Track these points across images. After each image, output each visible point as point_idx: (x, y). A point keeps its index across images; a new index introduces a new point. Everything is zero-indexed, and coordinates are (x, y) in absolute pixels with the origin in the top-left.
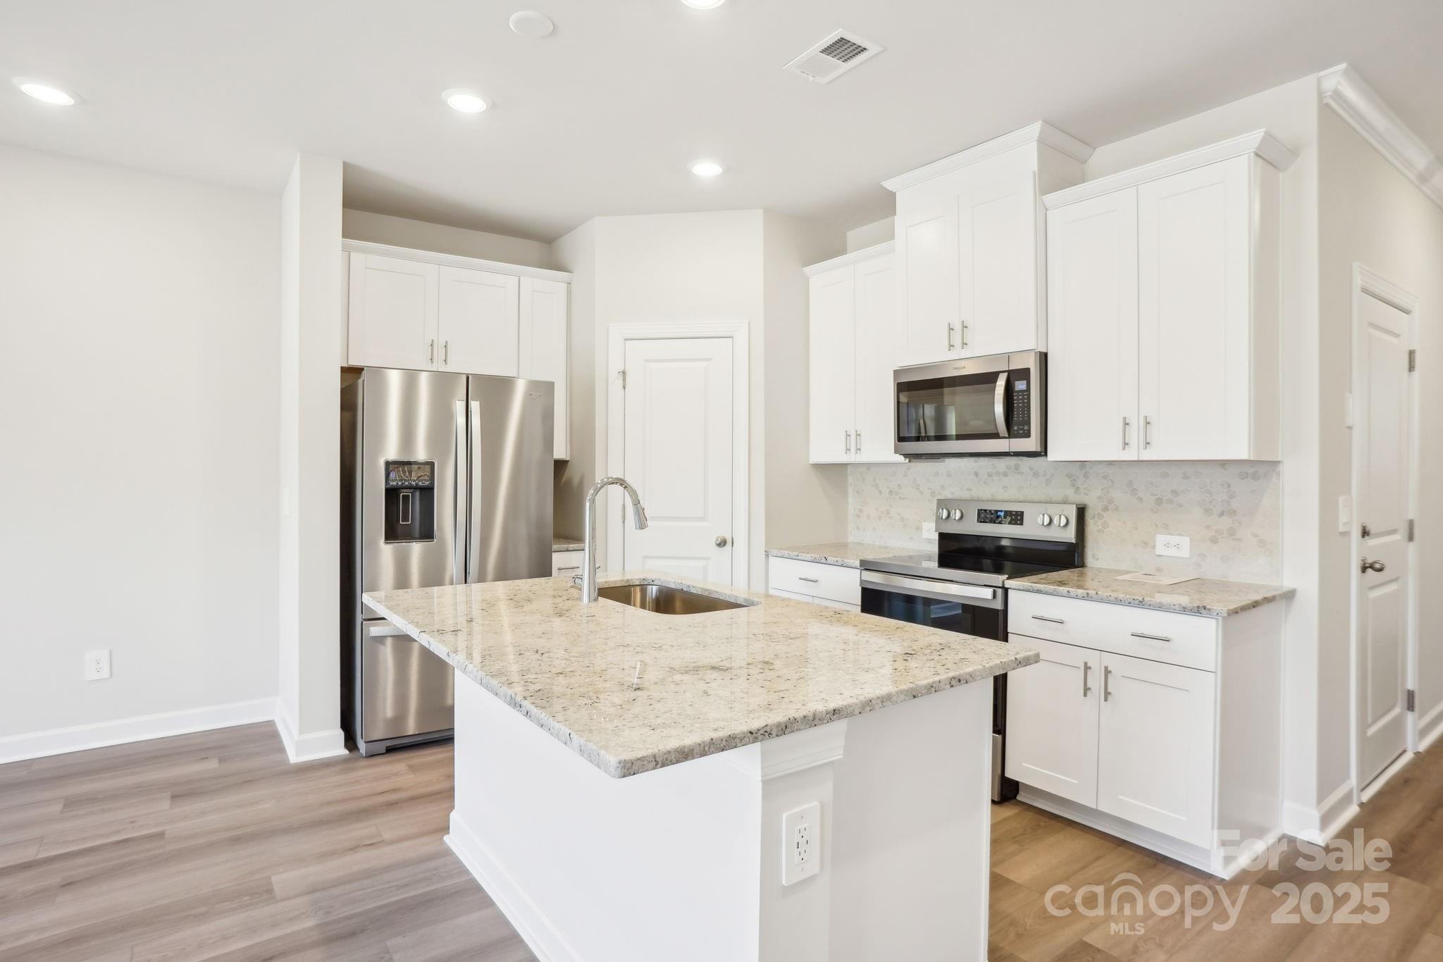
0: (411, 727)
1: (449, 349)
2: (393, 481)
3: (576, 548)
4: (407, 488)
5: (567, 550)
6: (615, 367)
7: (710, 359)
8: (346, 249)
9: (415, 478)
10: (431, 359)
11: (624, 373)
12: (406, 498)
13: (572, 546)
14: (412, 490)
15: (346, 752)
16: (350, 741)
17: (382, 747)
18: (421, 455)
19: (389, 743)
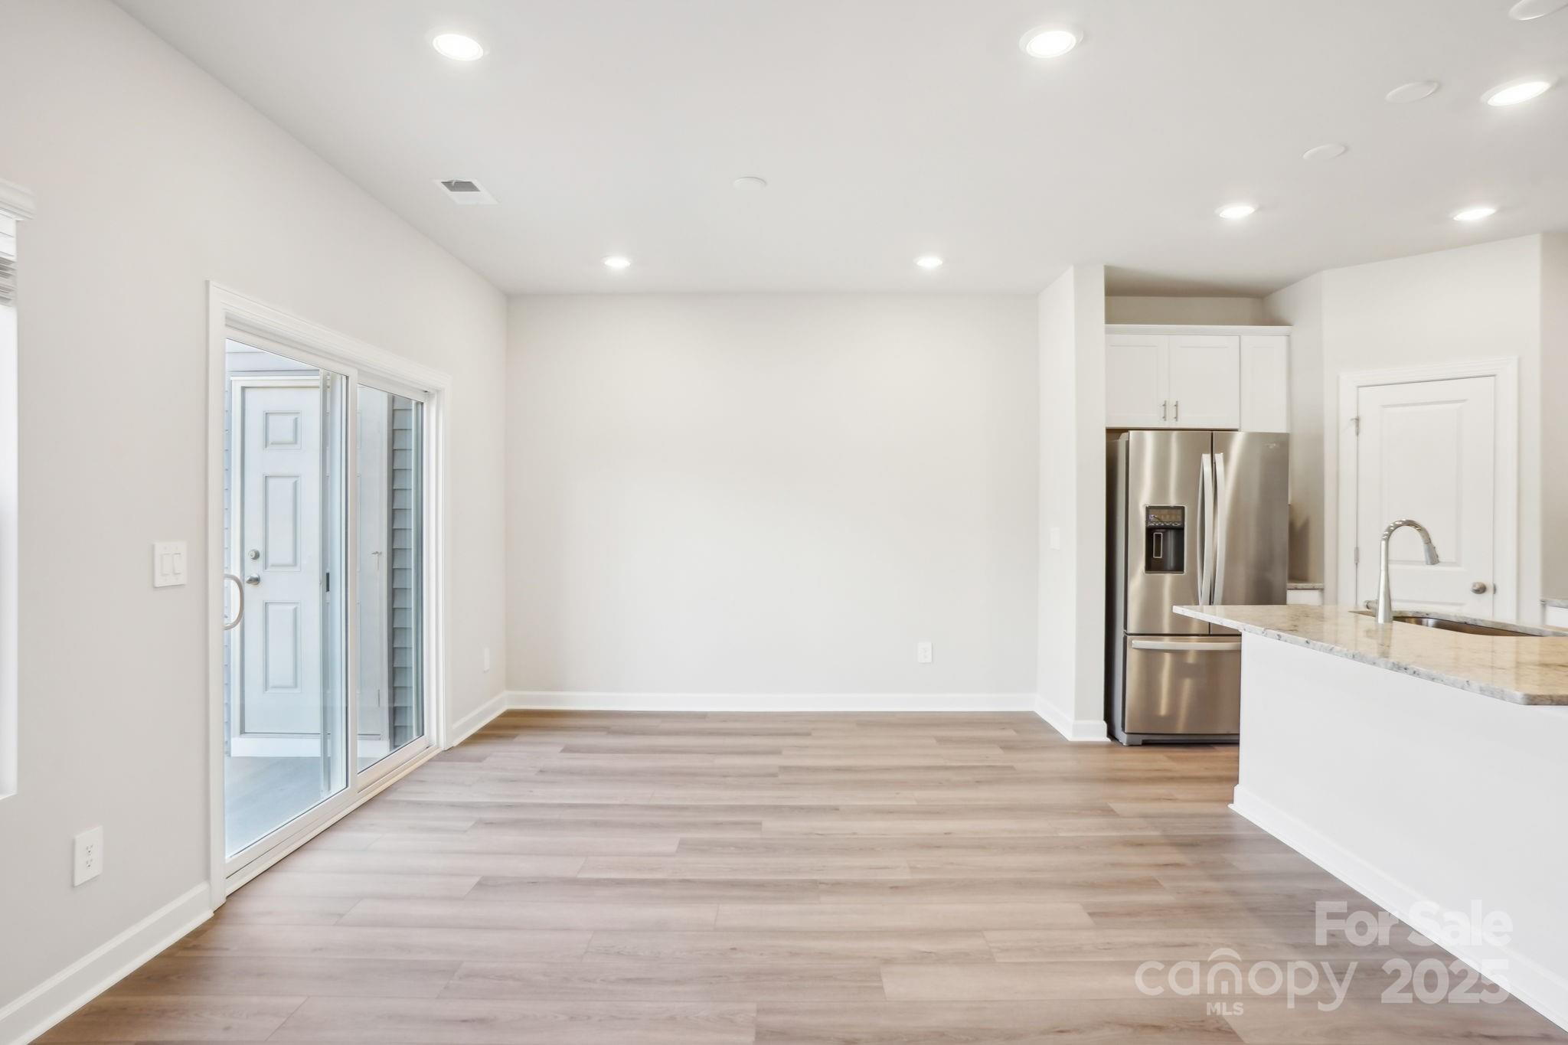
0: (1181, 728)
1: (1179, 408)
2: (1152, 522)
3: (1305, 587)
4: (1160, 528)
5: (1296, 589)
6: (1347, 414)
7: (1464, 400)
8: (1108, 332)
9: (1168, 520)
10: (1164, 417)
11: (1357, 420)
12: (1158, 536)
13: (1300, 585)
14: (1164, 530)
15: (1109, 740)
16: (1111, 734)
17: (1139, 739)
18: (1173, 501)
19: (1145, 738)
